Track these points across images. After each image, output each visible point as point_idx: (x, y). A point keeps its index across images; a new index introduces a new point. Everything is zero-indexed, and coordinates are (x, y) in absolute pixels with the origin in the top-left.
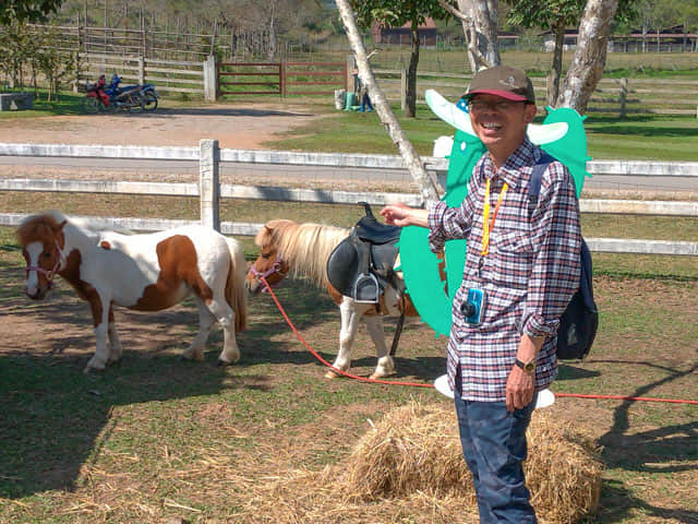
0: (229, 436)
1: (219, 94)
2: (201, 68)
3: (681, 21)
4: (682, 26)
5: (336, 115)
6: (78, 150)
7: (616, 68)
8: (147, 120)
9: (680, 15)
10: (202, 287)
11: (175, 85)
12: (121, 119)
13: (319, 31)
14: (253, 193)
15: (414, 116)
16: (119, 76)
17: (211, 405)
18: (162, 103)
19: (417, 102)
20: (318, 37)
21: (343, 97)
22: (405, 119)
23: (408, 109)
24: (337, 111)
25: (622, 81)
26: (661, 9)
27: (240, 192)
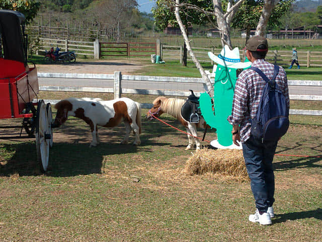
0: (143, 163)
1: (101, 56)
2: (93, 45)
3: (302, 25)
4: (303, 27)
5: (152, 65)
6: (68, 75)
7: (273, 46)
8: (73, 66)
9: (303, 22)
10: (129, 118)
11: (81, 52)
12: (61, 66)
13: (139, 28)
14: (134, 91)
15: (186, 66)
16: (59, 48)
17: (135, 156)
18: (78, 60)
19: (187, 60)
20: (138, 31)
21: (155, 57)
22: (182, 67)
23: (183, 63)
24: (153, 64)
25: (275, 51)
26: (294, 19)
27: (129, 91)
